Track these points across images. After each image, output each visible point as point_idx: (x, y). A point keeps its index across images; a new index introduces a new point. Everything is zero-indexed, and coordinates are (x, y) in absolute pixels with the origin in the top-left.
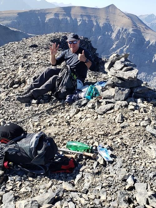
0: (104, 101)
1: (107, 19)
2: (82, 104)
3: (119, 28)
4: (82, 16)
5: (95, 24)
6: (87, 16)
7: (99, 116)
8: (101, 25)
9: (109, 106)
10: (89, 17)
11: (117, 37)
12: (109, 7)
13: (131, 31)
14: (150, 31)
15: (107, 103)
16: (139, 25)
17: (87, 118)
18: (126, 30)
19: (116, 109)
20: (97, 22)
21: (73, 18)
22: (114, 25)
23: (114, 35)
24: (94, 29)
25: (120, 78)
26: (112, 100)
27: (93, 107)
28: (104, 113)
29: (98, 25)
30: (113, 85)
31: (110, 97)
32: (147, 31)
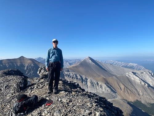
0: (41, 84)
1: (20, 62)
2: (32, 88)
3: (27, 65)
4: (8, 63)
5: (16, 65)
6: (10, 63)
7: (41, 89)
8: (19, 65)
9: (43, 85)
10: (12, 63)
11: (27, 68)
12: (20, 57)
13: (32, 65)
14: (40, 64)
15: (42, 85)
16: (35, 62)
17: (36, 91)
18: (30, 65)
19: (46, 85)
20: (16, 64)
21: (4, 65)
22: (25, 64)
23: (26, 68)
24: (15, 68)
25: (44, 75)
26: (44, 83)
27: (37, 87)
28: (42, 88)
29: (17, 65)
30: (42, 78)
31: (42, 82)
32: (39, 64)
